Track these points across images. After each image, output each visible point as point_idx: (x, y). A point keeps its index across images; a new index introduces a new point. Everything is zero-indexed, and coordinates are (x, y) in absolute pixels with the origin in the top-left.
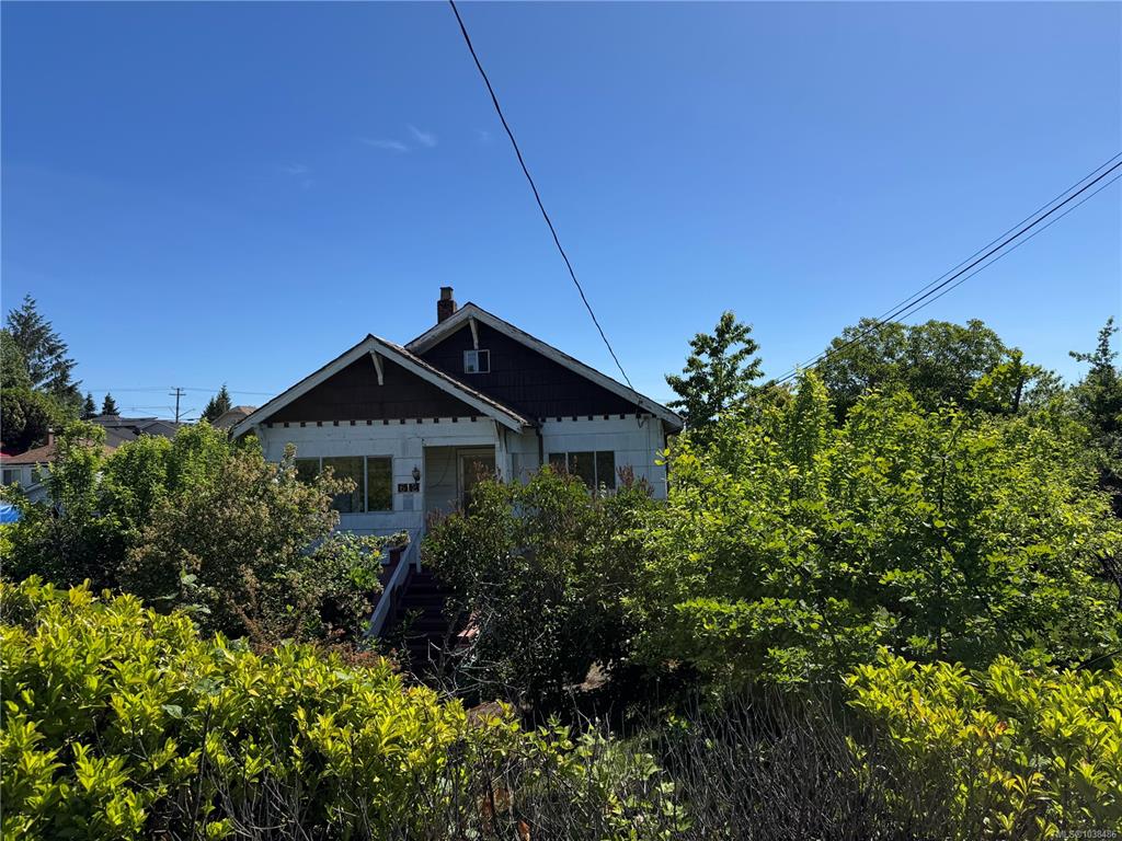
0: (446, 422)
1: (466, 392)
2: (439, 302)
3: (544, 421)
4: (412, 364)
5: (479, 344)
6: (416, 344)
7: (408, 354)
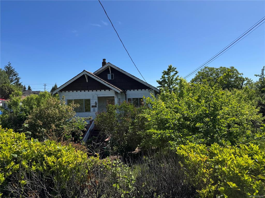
0: (103, 91)
1: (107, 84)
2: (102, 62)
3: (127, 91)
4: (94, 77)
5: (111, 72)
6: (96, 72)
7: (94, 75)
